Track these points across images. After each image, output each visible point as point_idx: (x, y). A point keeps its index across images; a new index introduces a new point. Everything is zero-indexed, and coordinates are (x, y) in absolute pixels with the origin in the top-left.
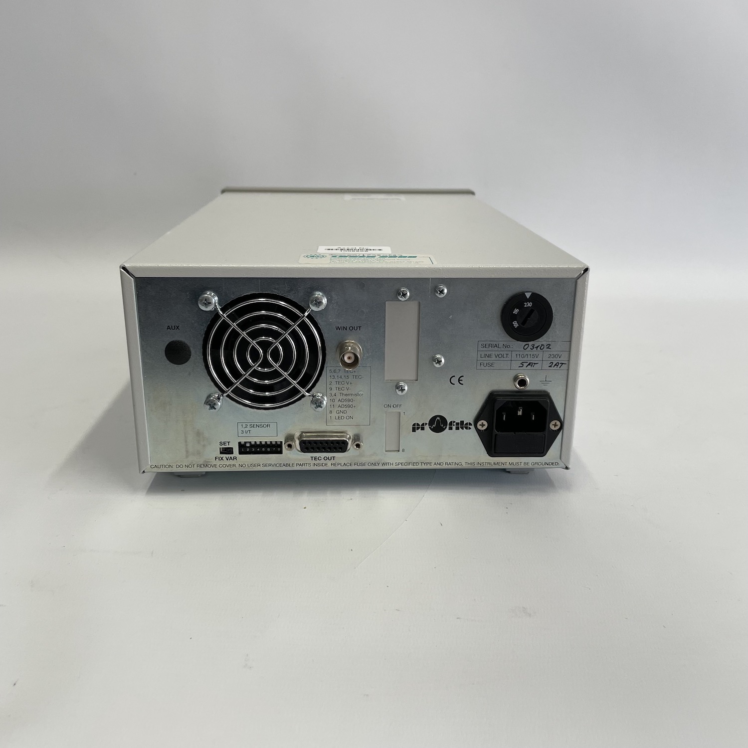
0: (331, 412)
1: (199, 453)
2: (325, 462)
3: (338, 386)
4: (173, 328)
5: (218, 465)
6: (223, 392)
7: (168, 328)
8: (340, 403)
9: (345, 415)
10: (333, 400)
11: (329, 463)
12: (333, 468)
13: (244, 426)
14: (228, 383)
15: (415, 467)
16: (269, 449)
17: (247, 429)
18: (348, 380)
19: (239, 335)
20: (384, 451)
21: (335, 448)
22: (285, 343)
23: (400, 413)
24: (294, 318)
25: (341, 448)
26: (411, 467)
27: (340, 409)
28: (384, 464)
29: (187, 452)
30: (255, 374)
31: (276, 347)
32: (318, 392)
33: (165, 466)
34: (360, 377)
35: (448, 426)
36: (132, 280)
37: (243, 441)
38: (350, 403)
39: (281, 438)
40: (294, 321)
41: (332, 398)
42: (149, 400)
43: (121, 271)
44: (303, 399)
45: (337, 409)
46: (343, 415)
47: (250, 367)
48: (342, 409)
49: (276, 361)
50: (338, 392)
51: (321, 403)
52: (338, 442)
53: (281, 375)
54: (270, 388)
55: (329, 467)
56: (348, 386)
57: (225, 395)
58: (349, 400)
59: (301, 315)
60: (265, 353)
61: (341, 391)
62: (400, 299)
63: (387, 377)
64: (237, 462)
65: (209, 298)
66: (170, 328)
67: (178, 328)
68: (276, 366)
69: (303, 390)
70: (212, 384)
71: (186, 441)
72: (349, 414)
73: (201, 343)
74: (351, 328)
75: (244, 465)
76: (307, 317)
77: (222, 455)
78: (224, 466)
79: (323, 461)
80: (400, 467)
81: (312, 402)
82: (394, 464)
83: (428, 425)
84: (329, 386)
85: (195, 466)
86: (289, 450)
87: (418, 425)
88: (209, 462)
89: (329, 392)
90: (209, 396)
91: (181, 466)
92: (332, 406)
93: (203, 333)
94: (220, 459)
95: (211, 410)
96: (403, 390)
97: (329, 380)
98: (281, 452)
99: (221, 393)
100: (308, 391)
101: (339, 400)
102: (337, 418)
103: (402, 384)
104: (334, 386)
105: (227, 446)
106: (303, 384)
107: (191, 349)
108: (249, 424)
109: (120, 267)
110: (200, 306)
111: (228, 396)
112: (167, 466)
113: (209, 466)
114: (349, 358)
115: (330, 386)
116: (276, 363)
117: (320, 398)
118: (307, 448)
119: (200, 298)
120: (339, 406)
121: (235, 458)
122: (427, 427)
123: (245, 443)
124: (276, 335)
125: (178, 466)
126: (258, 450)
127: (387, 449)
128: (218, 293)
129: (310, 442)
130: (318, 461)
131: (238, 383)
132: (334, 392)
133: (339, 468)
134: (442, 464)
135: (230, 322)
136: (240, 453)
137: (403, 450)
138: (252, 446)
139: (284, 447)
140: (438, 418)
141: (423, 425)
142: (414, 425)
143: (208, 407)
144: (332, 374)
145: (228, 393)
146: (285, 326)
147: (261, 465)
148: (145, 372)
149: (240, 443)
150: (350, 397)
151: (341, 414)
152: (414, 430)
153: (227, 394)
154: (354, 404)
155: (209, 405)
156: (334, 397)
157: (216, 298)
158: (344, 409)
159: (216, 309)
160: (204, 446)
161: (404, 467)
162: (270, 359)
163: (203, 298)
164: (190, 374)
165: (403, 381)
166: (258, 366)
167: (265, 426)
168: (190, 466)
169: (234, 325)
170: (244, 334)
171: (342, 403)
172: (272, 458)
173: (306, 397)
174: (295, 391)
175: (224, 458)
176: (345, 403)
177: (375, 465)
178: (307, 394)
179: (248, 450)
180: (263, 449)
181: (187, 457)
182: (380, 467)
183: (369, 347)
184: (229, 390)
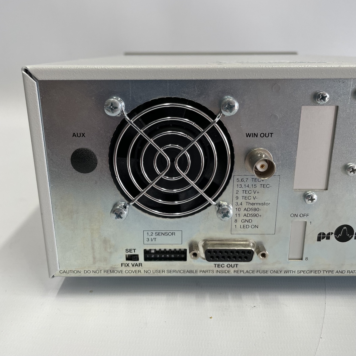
0: (236, 221)
1: (105, 260)
2: (228, 269)
3: (245, 195)
4: (79, 136)
5: (124, 271)
6: (130, 200)
7: (74, 135)
8: (246, 212)
9: (250, 224)
10: (239, 209)
11: (232, 270)
12: (236, 274)
13: (150, 234)
14: (135, 192)
15: (317, 275)
16: (173, 256)
17: (152, 237)
18: (255, 190)
19: (146, 142)
20: (288, 260)
21: (240, 257)
22: (193, 151)
23: (306, 222)
24: (204, 123)
25: (246, 257)
26: (313, 274)
27: (245, 218)
28: (286, 272)
29: (94, 258)
30: (162, 183)
31: (184, 156)
32: (224, 201)
33: (74, 272)
34: (268, 186)
35: (354, 236)
36: (34, 83)
37: (148, 248)
38: (256, 212)
39: (185, 246)
40: (204, 128)
41: (238, 207)
42: (56, 208)
43: (23, 73)
44: (208, 208)
45: (242, 217)
46: (249, 224)
47: (157, 175)
48: (247, 218)
49: (184, 170)
50: (244, 201)
51: (228, 212)
52: (243, 251)
53: (188, 184)
54: (176, 197)
55: (232, 273)
56: (255, 195)
57: (131, 204)
58: (256, 210)
59: (210, 120)
60: (172, 161)
61: (248, 201)
62: (319, 102)
63: (296, 186)
64: (142, 269)
65: (115, 103)
66: (75, 136)
67: (83, 135)
68: (184, 175)
69: (210, 199)
70: (119, 192)
71: (93, 248)
72: (254, 223)
73: (107, 151)
74: (262, 135)
75: (149, 272)
76: (217, 123)
77: (128, 262)
78: (130, 272)
79: (226, 268)
80: (302, 274)
81: (218, 211)
82: (296, 272)
83: (334, 234)
84: (235, 195)
85: (102, 272)
86: (194, 259)
87: (324, 234)
88: (116, 268)
89: (235, 201)
90: (116, 205)
91: (89, 272)
92: (238, 215)
93: (109, 140)
94: (126, 265)
95: (118, 219)
96: (312, 200)
97: (236, 189)
98: (185, 259)
99: (127, 202)
100: (214, 200)
101: (245, 209)
102: (242, 227)
103: (310, 193)
104: (240, 195)
105: (133, 253)
106: (210, 193)
107: (98, 157)
108: (154, 232)
109: (22, 69)
110: (106, 111)
111: (135, 205)
112: (75, 272)
113: (116, 272)
114: (262, 166)
115: (237, 195)
116: (184, 172)
117: (226, 207)
118: (212, 257)
119: (106, 104)
120: (245, 215)
121: (140, 265)
122: (333, 237)
123: (150, 250)
124: (184, 142)
125: (85, 272)
126: (163, 256)
127: (290, 257)
128: (124, 98)
129: (215, 251)
130: (221, 269)
131: (145, 192)
132: (239, 201)
133: (242, 274)
134: (344, 272)
135: (138, 129)
136: (146, 259)
137: (307, 259)
138: (157, 252)
139: (189, 255)
140: (345, 228)
141: (329, 234)
142: (320, 234)
143: (115, 216)
144: (239, 183)
145: (135, 202)
146: (194, 133)
147: (166, 271)
148: (52, 180)
149: (145, 250)
150: (256, 206)
151: (246, 223)
152: (319, 239)
153: (133, 203)
154: (259, 213)
155: (116, 213)
156: (240, 206)
157: (123, 104)
158: (250, 218)
159: (123, 114)
160: (111, 253)
161: (306, 275)
162: (178, 168)
163: (109, 103)
164: (96, 183)
165: (312, 190)
166: (165, 175)
167: (170, 234)
168: (97, 272)
169: (141, 132)
170: (151, 141)
171: (248, 212)
172: (176, 265)
173: (211, 206)
174: (201, 200)
175: (130, 265)
176: (250, 212)
177: (277, 272)
178: (214, 203)
179: (153, 256)
180: (168, 255)
181: (94, 263)
182: (283, 274)
183: (280, 155)
184: (135, 199)
